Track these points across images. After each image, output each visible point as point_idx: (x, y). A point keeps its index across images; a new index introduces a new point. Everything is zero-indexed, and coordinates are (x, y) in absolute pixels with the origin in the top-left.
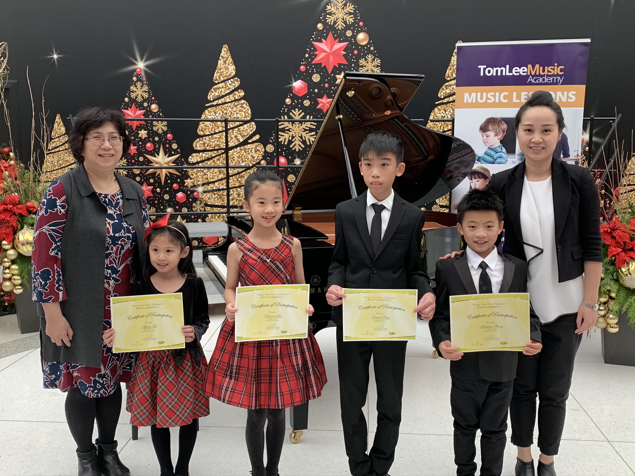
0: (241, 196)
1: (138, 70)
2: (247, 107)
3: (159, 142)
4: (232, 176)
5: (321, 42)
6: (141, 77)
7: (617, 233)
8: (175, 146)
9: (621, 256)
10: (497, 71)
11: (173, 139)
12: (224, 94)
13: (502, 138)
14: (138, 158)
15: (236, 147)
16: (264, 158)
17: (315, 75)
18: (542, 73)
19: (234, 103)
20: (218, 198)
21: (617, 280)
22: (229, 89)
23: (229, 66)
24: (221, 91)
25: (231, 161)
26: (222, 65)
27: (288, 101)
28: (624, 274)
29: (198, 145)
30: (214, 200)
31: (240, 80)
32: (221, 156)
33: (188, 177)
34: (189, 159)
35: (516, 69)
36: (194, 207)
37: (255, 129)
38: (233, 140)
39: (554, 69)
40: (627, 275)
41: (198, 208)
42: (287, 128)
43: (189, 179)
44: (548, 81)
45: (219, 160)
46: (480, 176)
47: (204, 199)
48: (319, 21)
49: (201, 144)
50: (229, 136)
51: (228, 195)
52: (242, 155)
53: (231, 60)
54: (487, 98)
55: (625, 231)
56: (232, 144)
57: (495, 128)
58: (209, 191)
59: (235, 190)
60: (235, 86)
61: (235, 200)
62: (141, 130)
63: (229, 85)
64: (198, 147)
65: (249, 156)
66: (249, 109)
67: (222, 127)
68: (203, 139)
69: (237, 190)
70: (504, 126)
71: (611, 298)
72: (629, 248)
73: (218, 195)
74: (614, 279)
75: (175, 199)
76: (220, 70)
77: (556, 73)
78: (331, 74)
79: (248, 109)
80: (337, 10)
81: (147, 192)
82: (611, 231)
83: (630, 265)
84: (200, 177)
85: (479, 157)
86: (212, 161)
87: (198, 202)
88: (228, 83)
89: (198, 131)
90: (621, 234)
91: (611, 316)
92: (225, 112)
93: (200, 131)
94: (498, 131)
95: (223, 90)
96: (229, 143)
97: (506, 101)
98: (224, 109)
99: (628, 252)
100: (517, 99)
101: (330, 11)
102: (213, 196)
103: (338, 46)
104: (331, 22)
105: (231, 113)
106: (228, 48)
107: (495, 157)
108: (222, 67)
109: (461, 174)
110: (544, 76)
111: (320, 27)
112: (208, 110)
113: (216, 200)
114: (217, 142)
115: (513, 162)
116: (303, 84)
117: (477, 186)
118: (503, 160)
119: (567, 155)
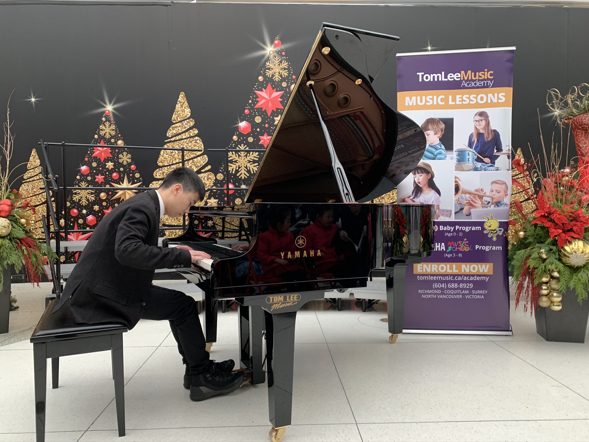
1: (107, 112)
2: (200, 142)
3: (124, 172)
5: (262, 90)
6: (109, 118)
7: (554, 216)
8: (137, 175)
9: (562, 237)
10: (434, 77)
11: (136, 169)
12: (181, 132)
13: (441, 137)
14: (105, 186)
16: (215, 184)
17: (257, 117)
18: (474, 78)
19: (189, 139)
21: (560, 260)
22: (185, 128)
23: (185, 109)
24: (179, 129)
26: (179, 108)
27: (235, 138)
28: (567, 253)
30: (171, 221)
31: (195, 121)
34: (150, 186)
35: (451, 75)
37: (207, 161)
39: (484, 74)
42: (234, 160)
46: (423, 171)
48: (260, 75)
49: (161, 173)
53: (187, 104)
54: (426, 101)
57: (435, 128)
60: (190, 125)
62: (108, 162)
63: (185, 125)
64: (158, 175)
67: (179, 159)
68: (162, 169)
70: (443, 126)
71: (553, 277)
72: (569, 229)
74: (557, 259)
76: (178, 112)
77: (486, 78)
78: (270, 116)
79: (201, 144)
80: (274, 66)
82: (548, 215)
83: (574, 244)
88: (184, 123)
89: (158, 162)
90: (558, 216)
91: (555, 294)
92: (181, 147)
94: (437, 130)
97: (443, 103)
98: (180, 144)
100: (452, 101)
101: (268, 67)
103: (276, 94)
104: (270, 75)
105: (187, 148)
106: (184, 95)
108: (179, 110)
111: (261, 79)
112: (167, 145)
115: (452, 158)
116: (247, 124)
117: (420, 181)
118: (442, 156)
119: (500, 150)
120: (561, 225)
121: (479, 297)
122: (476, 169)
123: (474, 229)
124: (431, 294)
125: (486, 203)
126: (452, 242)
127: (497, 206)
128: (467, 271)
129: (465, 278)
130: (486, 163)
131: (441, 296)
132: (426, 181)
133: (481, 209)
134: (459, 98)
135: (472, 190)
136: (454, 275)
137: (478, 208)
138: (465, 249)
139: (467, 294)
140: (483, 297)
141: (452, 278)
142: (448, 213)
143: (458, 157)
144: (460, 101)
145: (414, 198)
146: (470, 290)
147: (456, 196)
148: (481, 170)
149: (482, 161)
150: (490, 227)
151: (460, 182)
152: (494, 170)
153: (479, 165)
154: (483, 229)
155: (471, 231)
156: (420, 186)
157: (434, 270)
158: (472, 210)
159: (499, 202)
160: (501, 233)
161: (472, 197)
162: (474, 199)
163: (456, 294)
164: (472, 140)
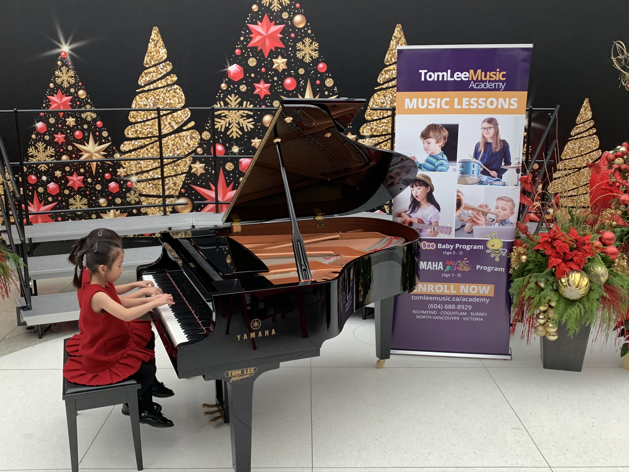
0: (177, 185)
1: (63, 54)
2: (180, 92)
3: (88, 130)
4: (167, 164)
5: (256, 24)
6: (66, 61)
7: (557, 243)
8: (105, 134)
9: (560, 267)
10: (438, 76)
11: (103, 127)
12: (156, 79)
13: (443, 145)
14: (67, 148)
15: (170, 134)
16: (200, 145)
17: (251, 59)
18: (484, 79)
19: (166, 88)
20: (153, 188)
21: (557, 291)
22: (161, 73)
23: (160, 49)
24: (153, 76)
25: (166, 149)
26: (152, 48)
28: (563, 285)
29: (129, 132)
30: (149, 190)
31: (172, 64)
32: (155, 143)
33: (120, 166)
34: (121, 147)
35: (458, 74)
36: (128, 197)
37: (189, 116)
38: (167, 127)
39: (495, 75)
40: (566, 286)
41: (132, 197)
42: (224, 114)
43: (121, 168)
44: (490, 87)
45: (152, 148)
46: (421, 183)
47: (139, 189)
48: (254, 3)
49: (133, 131)
50: (162, 122)
51: (163, 185)
52: (177, 143)
53: (162, 42)
54: (428, 104)
55: (565, 241)
56: (166, 131)
57: (437, 135)
58: (143, 181)
59: (171, 180)
60: (167, 70)
61: (171, 189)
62: (68, 118)
63: (160, 70)
64: (130, 134)
65: (185, 144)
66: (183, 94)
67: (154, 114)
68: (135, 126)
69: (172, 179)
70: (446, 133)
71: (550, 306)
72: (569, 259)
73: (153, 185)
74: (554, 290)
75: (108, 189)
76: (151, 54)
77: (498, 79)
78: (268, 58)
79: (181, 94)
81: (78, 182)
82: (551, 241)
83: (570, 277)
84: (133, 166)
85: (420, 165)
86: (145, 149)
87: (132, 192)
88: (159, 68)
89: (129, 118)
90: (561, 244)
91: (551, 325)
92: (157, 98)
93: (131, 118)
94: (439, 138)
95: (154, 74)
96: (163, 131)
97: (448, 107)
98: (156, 95)
99: (569, 262)
100: (458, 105)
102: (148, 186)
103: (275, 28)
104: (266, 3)
105: (164, 99)
106: (158, 30)
107: (436, 164)
108: (152, 50)
109: (403, 180)
110: (486, 81)
111: (255, 9)
112: (139, 96)
113: (151, 189)
114: (150, 129)
115: (455, 170)
116: (239, 68)
117: (418, 194)
118: (444, 168)
119: (508, 163)
120: (562, 254)
121: (477, 319)
122: (481, 183)
123: (475, 247)
124: (427, 314)
125: (490, 221)
126: (451, 261)
127: (501, 225)
128: (466, 292)
129: (464, 300)
130: (493, 177)
131: (437, 318)
132: (424, 195)
133: (484, 227)
134: (467, 101)
135: (476, 206)
136: (451, 296)
137: (482, 225)
138: (465, 269)
139: (464, 316)
140: (482, 319)
141: (449, 299)
142: (448, 230)
143: (462, 169)
144: (466, 105)
145: (411, 213)
146: (469, 311)
147: (458, 212)
148: (487, 184)
149: (488, 174)
150: (493, 246)
151: (462, 197)
152: (500, 185)
153: (485, 178)
154: (486, 248)
155: (472, 250)
156: (418, 200)
157: (431, 290)
158: (475, 228)
159: (504, 221)
160: (504, 254)
161: (475, 213)
162: (477, 216)
163: (453, 316)
164: (479, 150)
